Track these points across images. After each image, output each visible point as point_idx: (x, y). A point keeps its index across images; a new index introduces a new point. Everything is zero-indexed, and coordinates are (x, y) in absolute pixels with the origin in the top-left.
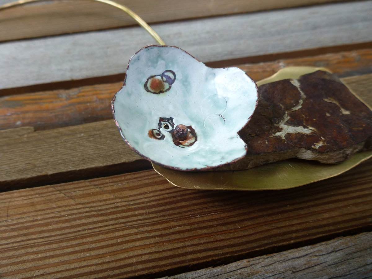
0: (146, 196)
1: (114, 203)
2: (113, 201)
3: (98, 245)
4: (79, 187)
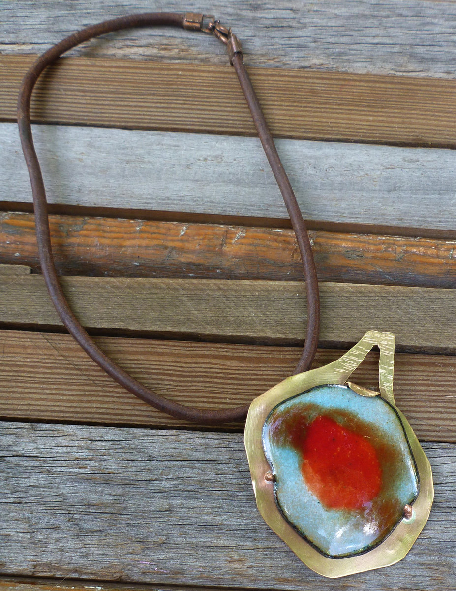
3: (70, 393)
4: (64, 340)
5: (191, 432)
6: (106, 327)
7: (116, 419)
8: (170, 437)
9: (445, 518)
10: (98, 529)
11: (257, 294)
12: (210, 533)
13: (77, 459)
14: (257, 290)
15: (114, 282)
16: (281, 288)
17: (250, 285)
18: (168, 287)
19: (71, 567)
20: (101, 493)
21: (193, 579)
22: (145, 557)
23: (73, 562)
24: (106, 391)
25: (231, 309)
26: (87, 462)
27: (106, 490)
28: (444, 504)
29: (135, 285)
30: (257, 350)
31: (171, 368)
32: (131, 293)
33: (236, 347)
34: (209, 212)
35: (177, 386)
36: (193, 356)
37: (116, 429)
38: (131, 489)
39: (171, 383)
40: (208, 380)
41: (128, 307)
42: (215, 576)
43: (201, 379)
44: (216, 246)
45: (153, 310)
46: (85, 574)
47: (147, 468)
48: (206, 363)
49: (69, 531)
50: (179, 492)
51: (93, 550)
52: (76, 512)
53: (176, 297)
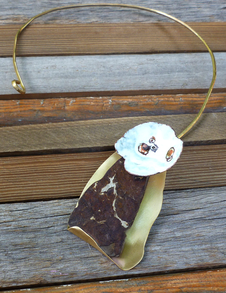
0: (18, 169)
1: (3, 171)
2: (3, 170)
5: (66, 200)
6: (11, 151)
7: (23, 198)
8: (55, 204)
9: (209, 225)
10: (23, 257)
11: (89, 126)
12: (87, 250)
13: (5, 222)
14: (88, 125)
15: (11, 129)
16: (101, 123)
17: (84, 123)
18: (41, 128)
19: (11, 280)
20: (22, 238)
21: (82, 276)
22: (53, 268)
23: (12, 277)
24: (15, 185)
25: (76, 135)
26: (11, 223)
27: (24, 236)
28: (207, 218)
29: (23, 129)
30: (93, 154)
31: (49, 169)
32: (21, 133)
33: (82, 154)
34: (54, 92)
35: (54, 177)
36: (59, 161)
37: (24, 204)
38: (38, 233)
39: (51, 176)
40: (70, 172)
41: (21, 140)
42: (94, 273)
43: (66, 172)
44: (61, 107)
45: (35, 140)
46: (20, 283)
47: (45, 221)
48: (68, 164)
49: (7, 260)
50: (66, 231)
51: (22, 269)
52: (9, 250)
53: (46, 132)
